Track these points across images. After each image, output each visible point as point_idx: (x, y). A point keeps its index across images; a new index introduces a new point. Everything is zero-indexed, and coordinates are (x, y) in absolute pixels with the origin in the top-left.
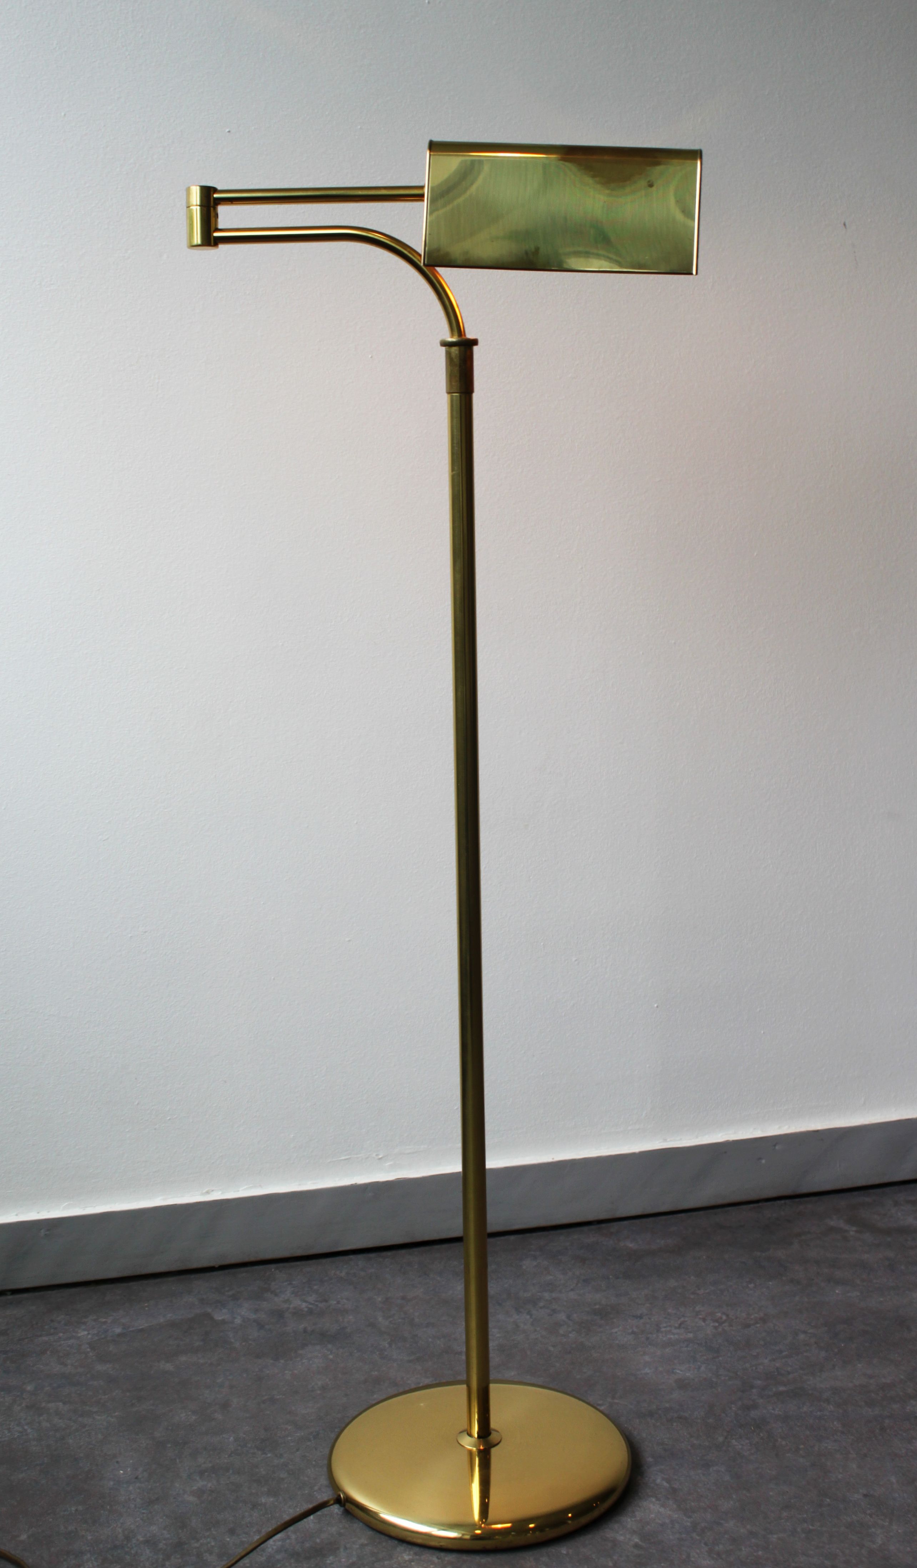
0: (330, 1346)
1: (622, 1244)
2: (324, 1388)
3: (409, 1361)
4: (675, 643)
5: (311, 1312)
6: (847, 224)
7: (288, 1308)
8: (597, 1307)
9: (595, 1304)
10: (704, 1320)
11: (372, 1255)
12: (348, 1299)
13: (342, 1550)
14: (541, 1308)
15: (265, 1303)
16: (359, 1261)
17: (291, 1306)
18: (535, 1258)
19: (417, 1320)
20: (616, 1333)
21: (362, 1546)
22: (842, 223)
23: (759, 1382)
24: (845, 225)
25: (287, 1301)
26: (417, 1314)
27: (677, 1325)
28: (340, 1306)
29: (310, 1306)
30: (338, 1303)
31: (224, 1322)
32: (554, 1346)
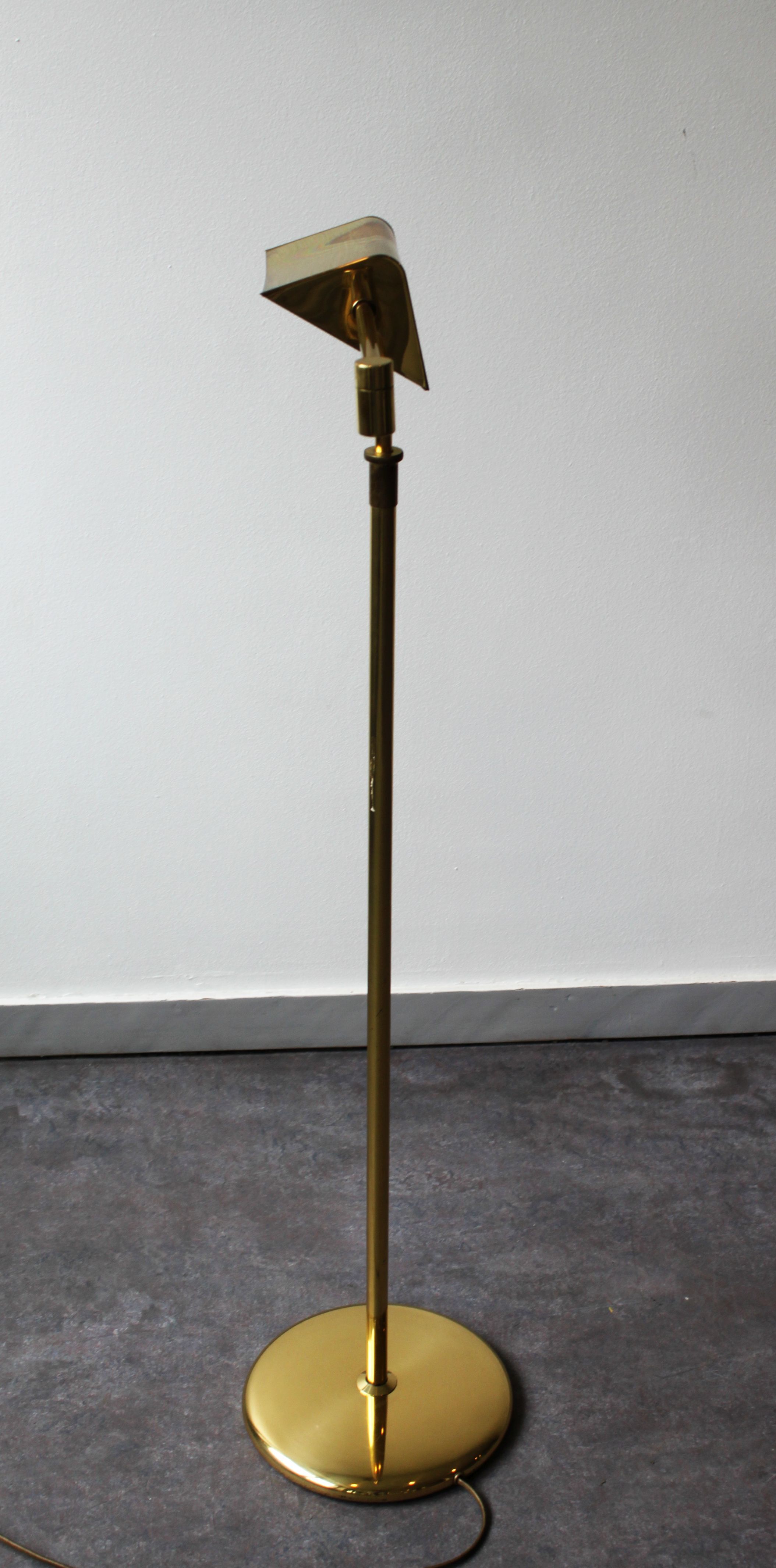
0: (100, 1159)
1: (404, 1075)
2: (74, 1207)
3: (158, 1187)
4: (482, 546)
5: (101, 1119)
6: (686, 131)
7: (85, 1111)
8: (345, 1147)
9: (345, 1145)
10: (429, 1177)
11: (181, 1059)
12: (138, 1108)
13: (13, 1382)
14: (297, 1142)
15: (68, 1102)
16: (167, 1064)
17: (89, 1108)
18: (320, 1081)
19: (185, 1140)
20: (346, 1180)
21: (31, 1380)
22: (682, 130)
23: (439, 1256)
24: (684, 132)
25: (87, 1103)
26: (188, 1133)
27: (403, 1179)
28: (128, 1114)
29: (104, 1111)
30: (129, 1111)
31: (25, 1119)
32: (286, 1188)
